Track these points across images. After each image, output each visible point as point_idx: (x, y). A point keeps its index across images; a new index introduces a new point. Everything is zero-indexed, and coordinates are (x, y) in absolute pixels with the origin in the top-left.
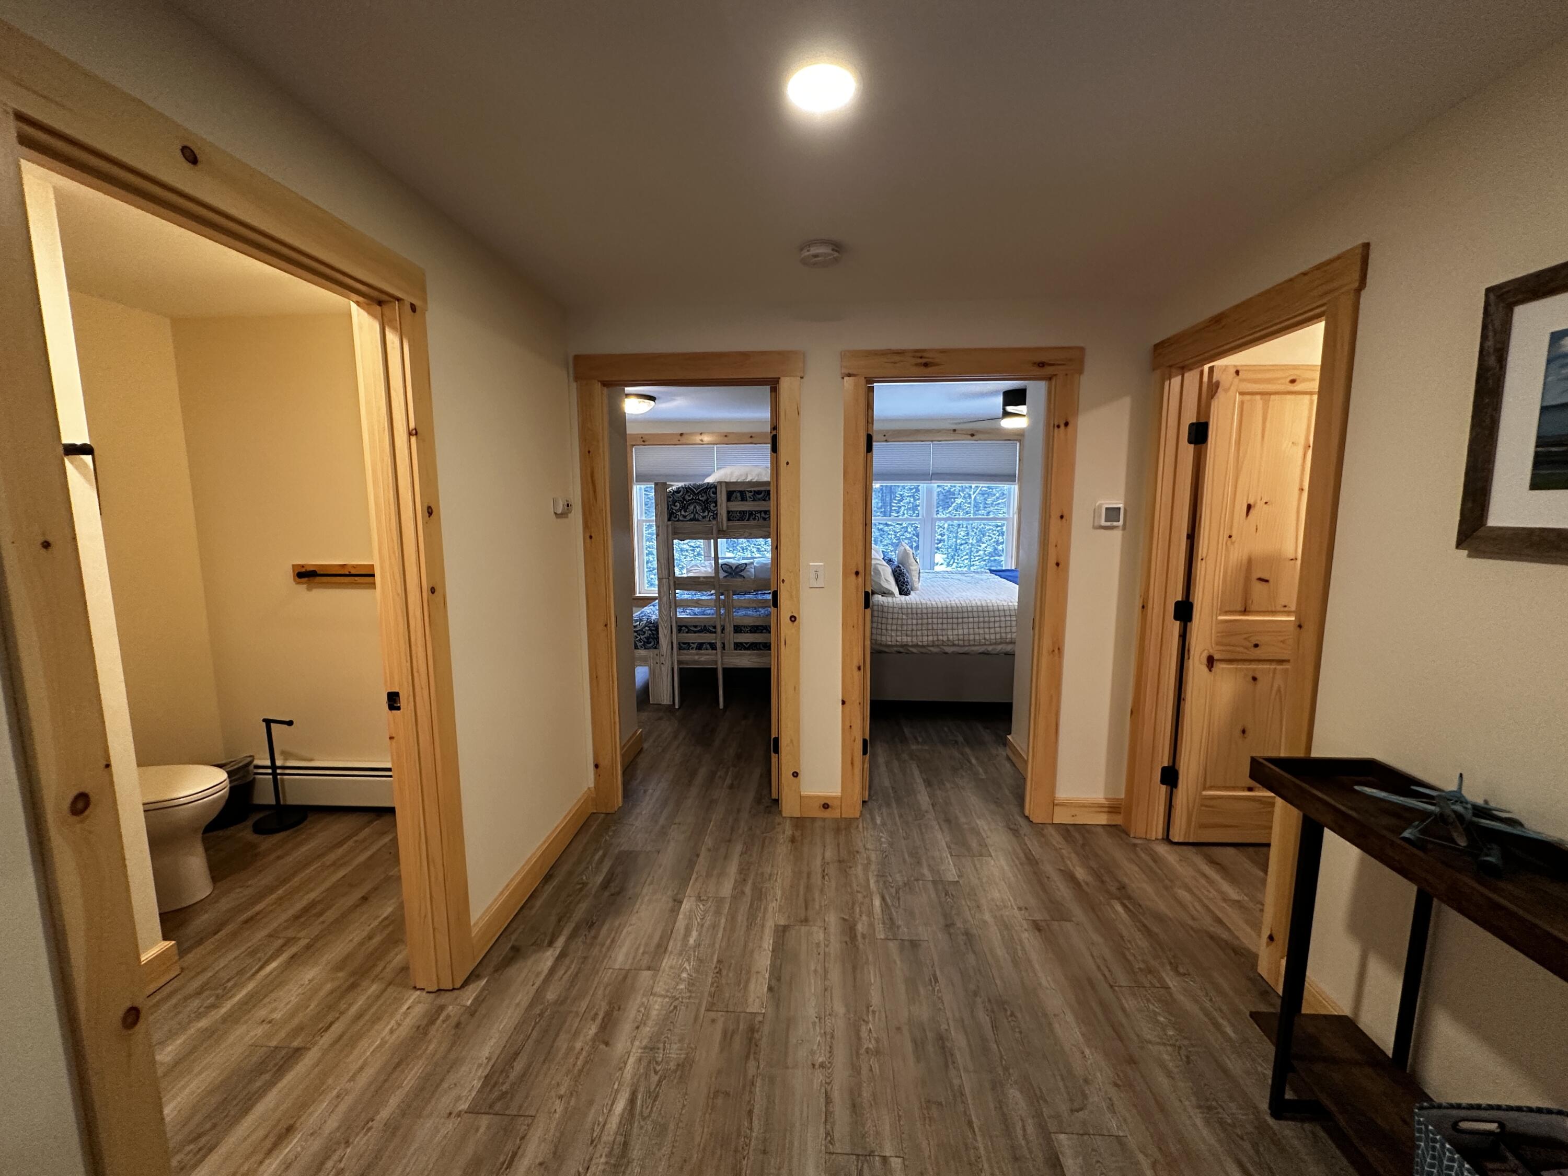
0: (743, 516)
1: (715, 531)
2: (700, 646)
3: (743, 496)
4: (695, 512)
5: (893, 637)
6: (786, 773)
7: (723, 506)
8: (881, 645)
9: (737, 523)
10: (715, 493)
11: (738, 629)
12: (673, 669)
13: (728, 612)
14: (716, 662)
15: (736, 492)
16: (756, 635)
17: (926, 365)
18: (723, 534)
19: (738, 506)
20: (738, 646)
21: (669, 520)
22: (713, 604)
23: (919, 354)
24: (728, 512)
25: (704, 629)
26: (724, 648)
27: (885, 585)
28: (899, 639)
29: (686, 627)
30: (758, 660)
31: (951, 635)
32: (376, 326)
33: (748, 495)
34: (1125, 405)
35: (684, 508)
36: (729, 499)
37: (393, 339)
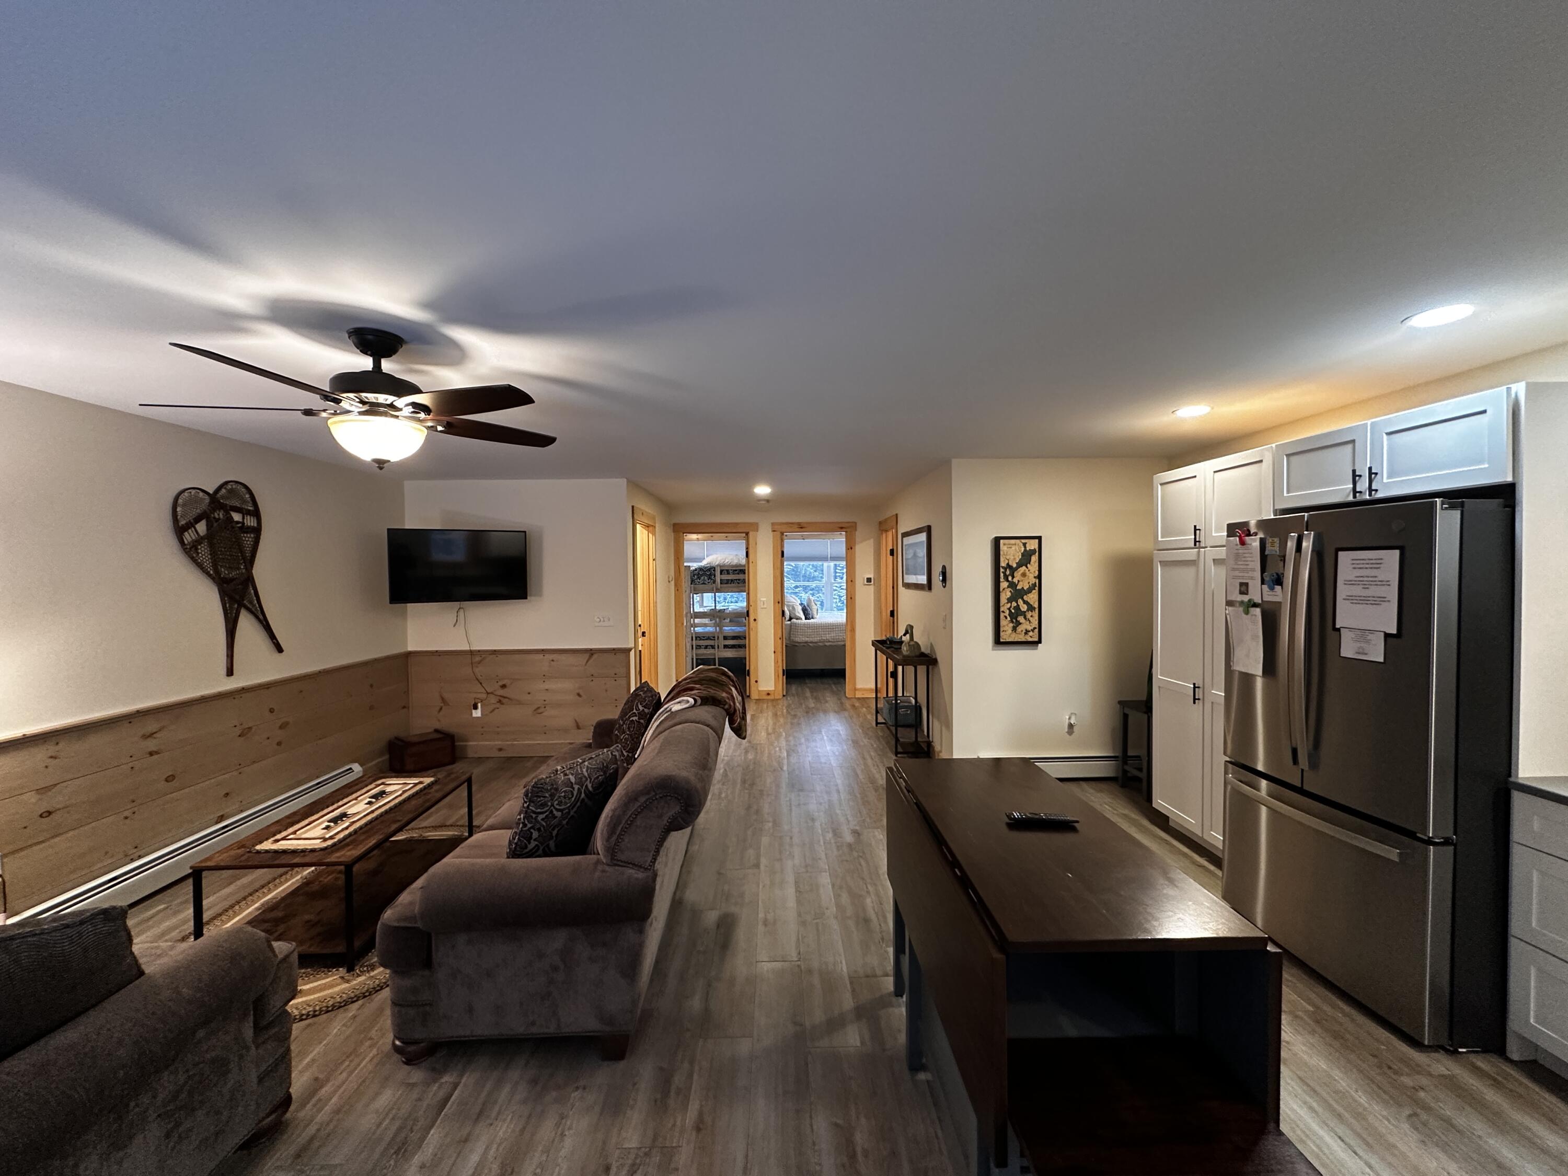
0: (728, 582)
1: (715, 589)
2: (706, 647)
3: (728, 572)
4: (704, 580)
5: (800, 638)
6: (753, 681)
7: (718, 577)
8: (795, 642)
9: (725, 585)
10: (714, 571)
11: (725, 638)
12: (693, 659)
13: (721, 629)
14: (715, 654)
15: (725, 570)
16: (735, 641)
17: (802, 528)
18: (718, 591)
19: (725, 577)
20: (725, 646)
21: (691, 584)
22: (713, 625)
23: (799, 524)
24: (721, 580)
25: (709, 638)
26: (718, 648)
27: (798, 614)
28: (804, 639)
29: (699, 637)
30: (736, 653)
31: (828, 637)
32: (647, 532)
33: (731, 571)
34: (871, 542)
35: (699, 578)
36: (721, 574)
37: (650, 535)
